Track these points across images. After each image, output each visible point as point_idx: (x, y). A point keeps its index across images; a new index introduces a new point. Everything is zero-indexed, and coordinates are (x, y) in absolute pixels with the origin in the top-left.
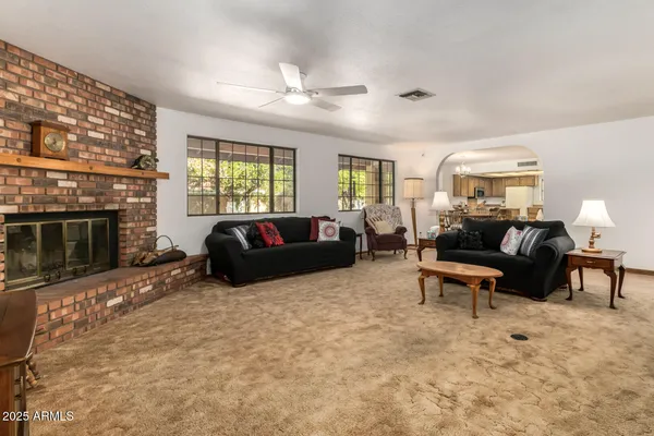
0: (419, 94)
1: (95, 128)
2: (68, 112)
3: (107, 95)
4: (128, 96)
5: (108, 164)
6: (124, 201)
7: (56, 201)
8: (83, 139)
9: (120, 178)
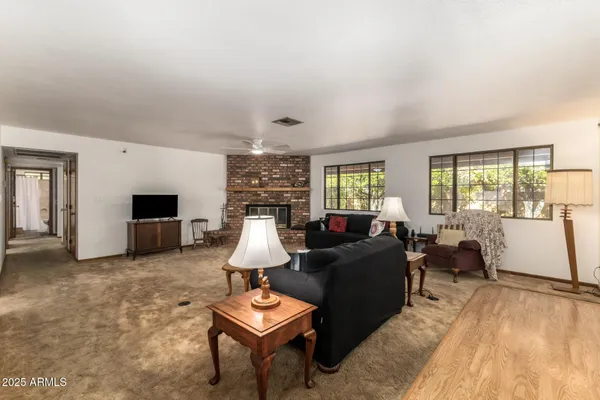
0: (286, 121)
1: (276, 173)
2: (265, 170)
3: (281, 159)
4: (292, 157)
5: (281, 186)
6: (289, 201)
7: (260, 201)
8: (271, 179)
9: (287, 192)
